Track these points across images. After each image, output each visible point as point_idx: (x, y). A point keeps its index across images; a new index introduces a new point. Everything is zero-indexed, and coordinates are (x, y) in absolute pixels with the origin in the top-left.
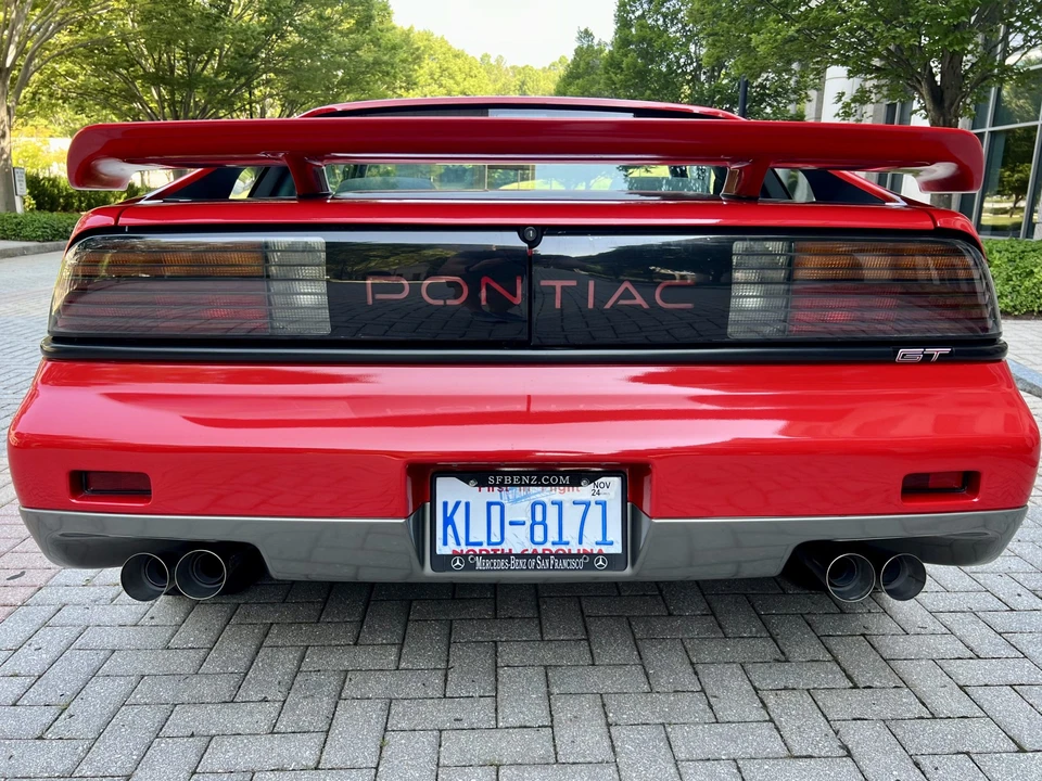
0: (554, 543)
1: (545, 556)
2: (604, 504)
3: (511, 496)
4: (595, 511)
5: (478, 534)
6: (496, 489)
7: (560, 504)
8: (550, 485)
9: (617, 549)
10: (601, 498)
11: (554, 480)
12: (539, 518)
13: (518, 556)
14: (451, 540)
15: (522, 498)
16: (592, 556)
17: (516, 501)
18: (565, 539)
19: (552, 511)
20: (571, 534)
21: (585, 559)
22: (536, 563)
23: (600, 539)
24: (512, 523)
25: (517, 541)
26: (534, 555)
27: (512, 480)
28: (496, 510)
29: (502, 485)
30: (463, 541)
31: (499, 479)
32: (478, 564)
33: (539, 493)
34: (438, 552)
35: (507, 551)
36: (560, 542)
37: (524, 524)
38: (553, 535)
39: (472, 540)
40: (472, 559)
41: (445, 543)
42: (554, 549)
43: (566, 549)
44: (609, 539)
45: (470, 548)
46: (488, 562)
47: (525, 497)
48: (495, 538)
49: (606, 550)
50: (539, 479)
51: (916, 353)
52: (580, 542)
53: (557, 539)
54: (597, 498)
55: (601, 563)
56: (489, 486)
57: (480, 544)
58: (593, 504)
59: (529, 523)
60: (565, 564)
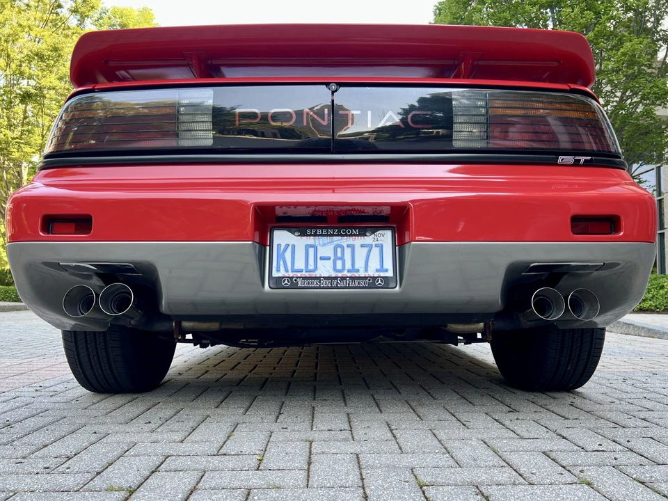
0: (349, 271)
1: (343, 278)
2: (381, 247)
3: (321, 242)
4: (375, 251)
5: (300, 264)
6: (312, 237)
7: (352, 247)
8: (346, 235)
9: (390, 274)
10: (380, 242)
11: (349, 232)
12: (339, 255)
13: (325, 278)
14: (282, 268)
15: (328, 243)
16: (374, 278)
17: (324, 245)
18: (356, 268)
19: (348, 252)
20: (360, 264)
21: (369, 280)
22: (337, 282)
23: (378, 267)
24: (321, 259)
25: (325, 270)
26: (336, 278)
27: (322, 232)
28: (311, 251)
29: (315, 235)
30: (290, 269)
31: (313, 231)
32: (300, 283)
33: (339, 240)
34: (273, 276)
35: (318, 276)
36: (353, 270)
37: (329, 259)
38: (348, 265)
39: (296, 268)
40: (295, 280)
41: (278, 270)
42: (349, 275)
43: (357, 275)
44: (385, 267)
45: (294, 273)
46: (306, 282)
47: (330, 243)
48: (311, 267)
49: (383, 274)
50: (339, 231)
51: (570, 159)
52: (366, 270)
53: (350, 268)
54: (377, 242)
55: (380, 282)
56: (307, 235)
57: (301, 271)
58: (374, 246)
59: (332, 258)
60: (357, 284)
